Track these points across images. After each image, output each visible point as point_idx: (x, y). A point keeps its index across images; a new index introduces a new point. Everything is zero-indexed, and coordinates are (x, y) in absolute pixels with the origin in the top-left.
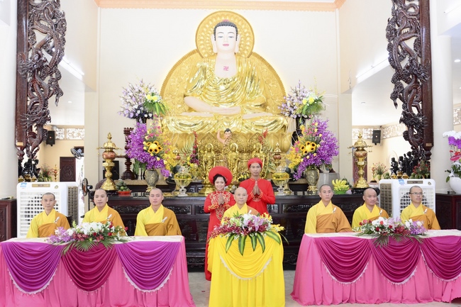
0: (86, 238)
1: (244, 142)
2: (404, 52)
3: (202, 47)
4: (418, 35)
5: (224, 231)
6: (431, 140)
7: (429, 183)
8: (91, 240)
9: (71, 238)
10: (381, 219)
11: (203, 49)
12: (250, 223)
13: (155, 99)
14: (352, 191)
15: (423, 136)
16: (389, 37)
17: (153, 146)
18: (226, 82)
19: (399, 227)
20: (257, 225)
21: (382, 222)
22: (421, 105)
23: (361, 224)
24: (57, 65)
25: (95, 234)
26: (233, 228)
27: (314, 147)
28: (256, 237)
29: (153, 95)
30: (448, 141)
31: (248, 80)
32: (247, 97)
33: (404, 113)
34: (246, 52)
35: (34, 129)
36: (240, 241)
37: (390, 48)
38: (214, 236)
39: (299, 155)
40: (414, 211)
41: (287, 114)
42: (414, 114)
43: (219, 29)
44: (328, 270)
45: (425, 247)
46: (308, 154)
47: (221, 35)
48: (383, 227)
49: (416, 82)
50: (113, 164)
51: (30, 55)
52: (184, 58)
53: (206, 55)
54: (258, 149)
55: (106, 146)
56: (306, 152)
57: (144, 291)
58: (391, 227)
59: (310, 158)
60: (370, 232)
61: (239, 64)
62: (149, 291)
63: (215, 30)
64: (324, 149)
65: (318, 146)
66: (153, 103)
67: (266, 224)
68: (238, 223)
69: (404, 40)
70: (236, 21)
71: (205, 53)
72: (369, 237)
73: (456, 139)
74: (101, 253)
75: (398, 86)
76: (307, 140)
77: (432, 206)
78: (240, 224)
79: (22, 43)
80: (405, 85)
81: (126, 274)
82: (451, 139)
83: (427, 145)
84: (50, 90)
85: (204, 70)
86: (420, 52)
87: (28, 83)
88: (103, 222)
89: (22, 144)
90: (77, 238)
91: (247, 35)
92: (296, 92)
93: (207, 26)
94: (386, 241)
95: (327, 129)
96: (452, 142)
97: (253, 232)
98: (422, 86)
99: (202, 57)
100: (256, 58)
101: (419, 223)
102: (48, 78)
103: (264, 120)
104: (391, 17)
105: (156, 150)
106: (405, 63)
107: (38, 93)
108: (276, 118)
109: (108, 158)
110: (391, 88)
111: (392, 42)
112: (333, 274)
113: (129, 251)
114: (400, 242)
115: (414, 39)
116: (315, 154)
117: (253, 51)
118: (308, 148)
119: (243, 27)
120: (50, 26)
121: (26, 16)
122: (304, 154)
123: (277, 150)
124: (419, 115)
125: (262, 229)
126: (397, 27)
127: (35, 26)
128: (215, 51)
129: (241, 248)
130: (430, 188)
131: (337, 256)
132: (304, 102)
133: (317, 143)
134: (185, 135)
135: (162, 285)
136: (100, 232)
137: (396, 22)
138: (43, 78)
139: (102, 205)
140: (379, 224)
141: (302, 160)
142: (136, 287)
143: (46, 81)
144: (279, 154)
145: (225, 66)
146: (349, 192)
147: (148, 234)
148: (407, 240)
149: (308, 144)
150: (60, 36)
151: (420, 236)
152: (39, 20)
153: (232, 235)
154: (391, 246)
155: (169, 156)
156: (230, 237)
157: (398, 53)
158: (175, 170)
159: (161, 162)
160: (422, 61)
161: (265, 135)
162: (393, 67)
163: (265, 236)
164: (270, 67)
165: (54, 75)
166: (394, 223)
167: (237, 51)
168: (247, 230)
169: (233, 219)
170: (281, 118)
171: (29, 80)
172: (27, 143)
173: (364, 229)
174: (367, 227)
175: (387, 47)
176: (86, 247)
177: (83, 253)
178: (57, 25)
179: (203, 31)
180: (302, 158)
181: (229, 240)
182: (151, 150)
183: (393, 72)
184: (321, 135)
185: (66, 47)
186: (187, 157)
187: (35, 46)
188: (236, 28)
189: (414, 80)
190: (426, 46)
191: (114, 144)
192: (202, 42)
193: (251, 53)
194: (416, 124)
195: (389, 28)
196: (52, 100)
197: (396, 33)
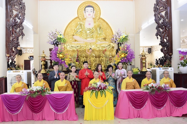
0: (35, 93)
1: (97, 53)
2: (161, 17)
3: (80, 16)
4: (167, 10)
5: (90, 89)
6: (172, 52)
7: (171, 69)
8: (36, 93)
9: (29, 92)
10: (152, 84)
11: (80, 17)
12: (100, 86)
13: (61, 37)
14: (140, 73)
15: (168, 50)
16: (155, 11)
17: (61, 56)
18: (89, 29)
19: (159, 87)
20: (102, 87)
21: (152, 85)
22: (167, 38)
23: (144, 86)
24: (22, 24)
25: (38, 91)
26: (93, 88)
27: (125, 55)
28: (102, 91)
29: (60, 35)
30: (179, 52)
31: (98, 29)
32: (98, 36)
33: (161, 41)
34: (97, 18)
35: (13, 49)
36: (96, 93)
37: (155, 15)
38: (86, 91)
39: (119, 58)
40: (165, 80)
41: (114, 42)
42: (165, 42)
43: (87, 9)
44: (131, 104)
45: (170, 95)
46: (123, 58)
47: (87, 11)
48: (153, 87)
49: (166, 29)
50: (45, 63)
51: (11, 20)
52: (73, 20)
53: (82, 19)
54: (102, 56)
55: (42, 55)
56: (122, 57)
57: (58, 113)
58: (156, 87)
59: (124, 59)
60: (148, 89)
61: (95, 22)
62: (60, 113)
63: (85, 9)
64: (129, 56)
65: (127, 55)
66: (60, 39)
67: (106, 86)
68: (95, 86)
69: (161, 12)
70: (93, 5)
71: (81, 18)
72: (147, 91)
73: (182, 51)
74: (40, 99)
75: (158, 31)
76: (122, 52)
77: (172, 78)
78: (96, 86)
79: (8, 15)
80: (161, 30)
81: (51, 107)
82: (180, 52)
83: (170, 54)
84: (19, 34)
85: (81, 25)
86: (167, 17)
87: (10, 31)
88: (41, 86)
89: (8, 55)
90: (31, 92)
91: (98, 11)
92: (118, 33)
93: (82, 7)
94: (154, 93)
95: (130, 48)
96: (180, 53)
97: (101, 89)
98: (168, 31)
99: (80, 20)
100: (101, 20)
101: (167, 85)
102: (19, 29)
103: (105, 44)
104: (156, 3)
105: (62, 57)
106: (161, 21)
107: (14, 35)
108: (109, 44)
109: (43, 61)
110: (156, 31)
111: (156, 13)
112: (133, 106)
113: (52, 98)
114: (160, 93)
115: (165, 12)
116: (125, 58)
117: (100, 17)
118: (123, 56)
119: (96, 7)
120: (19, 8)
121: (9, 4)
122: (121, 58)
123: (110, 56)
124: (167, 42)
125: (105, 88)
126: (158, 7)
127: (13, 8)
128: (85, 17)
129: (97, 96)
130: (171, 71)
131: (135, 99)
132: (121, 37)
133: (126, 53)
134: (74, 51)
135: (65, 111)
136: (40, 90)
137: (158, 5)
138: (16, 29)
139: (40, 79)
140: (151, 86)
141: (120, 60)
142: (55, 112)
143: (18, 30)
144: (111, 58)
145: (89, 24)
146: (139, 73)
147: (59, 90)
148: (163, 92)
149: (123, 54)
150: (23, 12)
151: (168, 90)
152: (14, 6)
153: (93, 91)
154: (156, 95)
155: (67, 59)
156: (92, 92)
157: (159, 17)
158: (70, 65)
159: (64, 62)
160: (168, 20)
161: (105, 50)
162: (157, 23)
163: (106, 91)
164: (107, 23)
165: (21, 28)
166: (157, 85)
167: (94, 17)
168: (99, 89)
169: (93, 84)
170: (112, 44)
171: (11, 30)
172: (11, 55)
173: (145, 88)
174: (146, 87)
175: (154, 15)
176: (35, 96)
177: (34, 98)
178: (22, 7)
179: (80, 9)
180: (120, 59)
181: (91, 92)
182: (60, 57)
183: (156, 25)
184: (128, 50)
185: (25, 16)
186: (74, 59)
187: (13, 16)
188: (93, 8)
189: (165, 28)
190: (170, 15)
191: (45, 55)
192: (80, 14)
193: (100, 18)
194: (166, 46)
195: (155, 8)
196: (20, 38)
197: (157, 9)
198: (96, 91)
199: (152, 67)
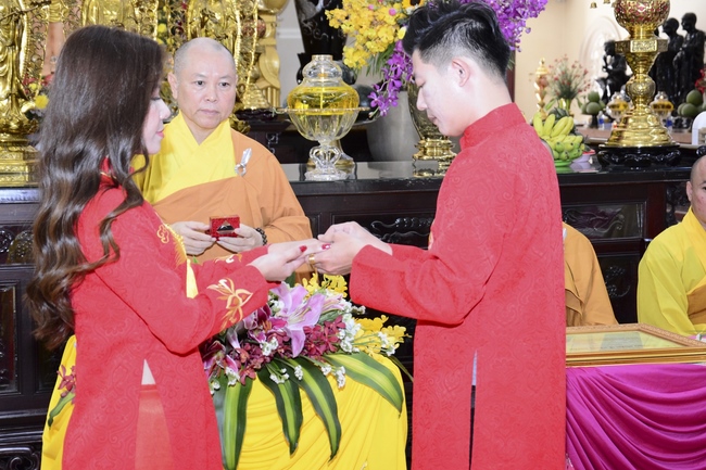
20: (296, 327)
28: (298, 385)
97: (281, 360)
146: (585, 164)
198: (224, 379)
199: (575, 108)
